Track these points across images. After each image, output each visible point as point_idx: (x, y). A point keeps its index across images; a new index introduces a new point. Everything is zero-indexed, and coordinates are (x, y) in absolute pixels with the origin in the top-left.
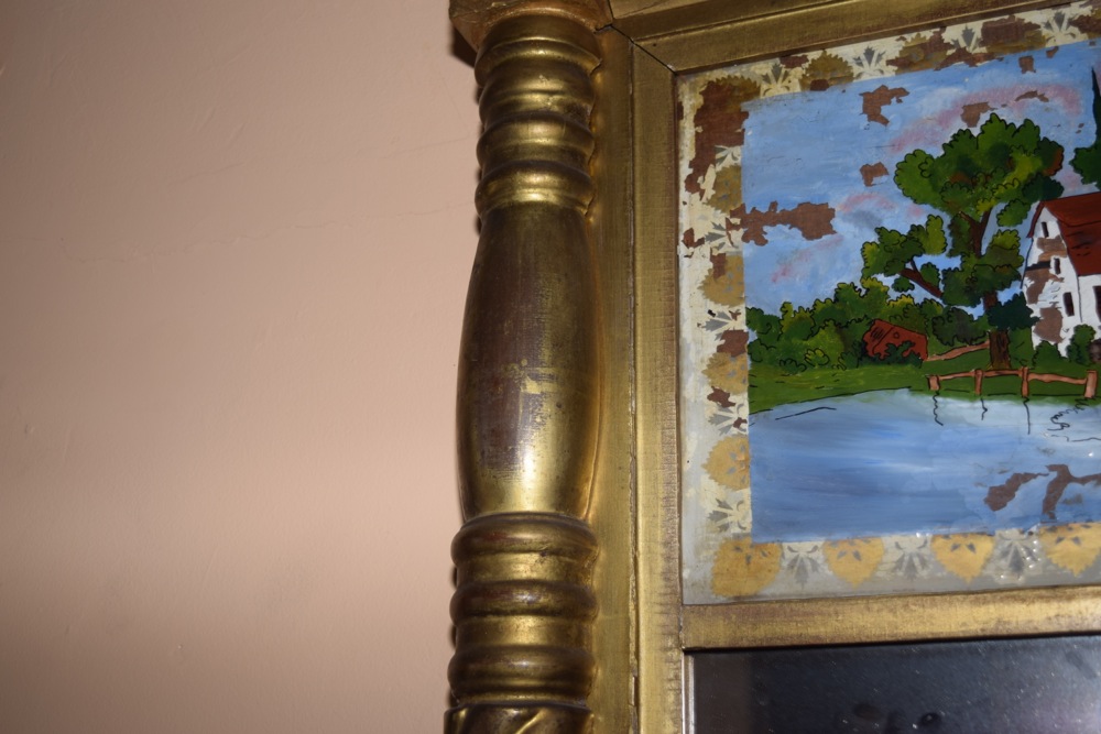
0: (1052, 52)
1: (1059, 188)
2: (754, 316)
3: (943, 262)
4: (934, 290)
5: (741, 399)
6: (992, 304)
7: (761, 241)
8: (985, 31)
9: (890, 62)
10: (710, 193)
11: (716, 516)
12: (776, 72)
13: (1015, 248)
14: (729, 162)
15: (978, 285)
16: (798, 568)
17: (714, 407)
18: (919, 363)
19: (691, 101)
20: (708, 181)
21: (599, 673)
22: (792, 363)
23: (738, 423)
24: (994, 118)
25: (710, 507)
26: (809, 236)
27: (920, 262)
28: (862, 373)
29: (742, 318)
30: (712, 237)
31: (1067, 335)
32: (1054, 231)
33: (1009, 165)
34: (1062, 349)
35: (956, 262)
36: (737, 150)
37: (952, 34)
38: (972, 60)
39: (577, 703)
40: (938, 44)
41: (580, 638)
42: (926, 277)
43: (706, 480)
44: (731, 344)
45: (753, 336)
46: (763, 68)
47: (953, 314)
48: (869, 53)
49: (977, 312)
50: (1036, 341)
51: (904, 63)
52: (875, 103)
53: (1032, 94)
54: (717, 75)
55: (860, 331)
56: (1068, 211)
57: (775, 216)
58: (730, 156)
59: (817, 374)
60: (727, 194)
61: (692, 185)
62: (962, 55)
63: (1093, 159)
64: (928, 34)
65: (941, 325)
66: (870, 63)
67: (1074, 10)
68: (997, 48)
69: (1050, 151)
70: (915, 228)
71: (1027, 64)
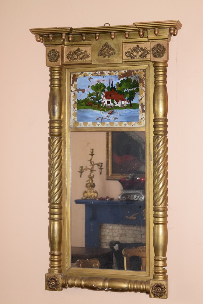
0: (106, 76)
1: (105, 90)
2: (77, 100)
3: (95, 97)
4: (94, 99)
5: (76, 108)
6: (98, 101)
7: (78, 92)
8: (100, 73)
9: (91, 75)
10: (74, 86)
11: (74, 119)
12: (81, 74)
13: (101, 96)
14: (75, 83)
15: (97, 99)
16: (81, 125)
17: (73, 109)
18: (92, 106)
19: (72, 76)
20: (73, 85)
21: (63, 134)
22: (81, 105)
23: (76, 111)
24: (100, 82)
25: (73, 119)
26: (83, 92)
28: (87, 107)
30: (74, 91)
31: (104, 105)
32: (104, 95)
33: (101, 88)
35: (96, 97)
36: (76, 82)
37: (97, 72)
38: (99, 76)
39: (61, 136)
40: (96, 73)
41: (61, 131)
42: (93, 98)
43: (73, 116)
44: (75, 103)
45: (77, 102)
46: (79, 73)
48: (89, 73)
49: (97, 102)
50: (102, 105)
51: (92, 75)
52: (90, 79)
53: (104, 80)
54: (75, 73)
55: (87, 103)
56: (106, 93)
57: (80, 90)
58: (76, 83)
59: (83, 107)
60: (75, 86)
61: (72, 86)
62: (98, 75)
63: (108, 88)
64: (95, 72)
65: (94, 103)
66: (89, 74)
67: (108, 72)
68: (101, 75)
69: (105, 87)
70: (92, 93)
71: (104, 77)
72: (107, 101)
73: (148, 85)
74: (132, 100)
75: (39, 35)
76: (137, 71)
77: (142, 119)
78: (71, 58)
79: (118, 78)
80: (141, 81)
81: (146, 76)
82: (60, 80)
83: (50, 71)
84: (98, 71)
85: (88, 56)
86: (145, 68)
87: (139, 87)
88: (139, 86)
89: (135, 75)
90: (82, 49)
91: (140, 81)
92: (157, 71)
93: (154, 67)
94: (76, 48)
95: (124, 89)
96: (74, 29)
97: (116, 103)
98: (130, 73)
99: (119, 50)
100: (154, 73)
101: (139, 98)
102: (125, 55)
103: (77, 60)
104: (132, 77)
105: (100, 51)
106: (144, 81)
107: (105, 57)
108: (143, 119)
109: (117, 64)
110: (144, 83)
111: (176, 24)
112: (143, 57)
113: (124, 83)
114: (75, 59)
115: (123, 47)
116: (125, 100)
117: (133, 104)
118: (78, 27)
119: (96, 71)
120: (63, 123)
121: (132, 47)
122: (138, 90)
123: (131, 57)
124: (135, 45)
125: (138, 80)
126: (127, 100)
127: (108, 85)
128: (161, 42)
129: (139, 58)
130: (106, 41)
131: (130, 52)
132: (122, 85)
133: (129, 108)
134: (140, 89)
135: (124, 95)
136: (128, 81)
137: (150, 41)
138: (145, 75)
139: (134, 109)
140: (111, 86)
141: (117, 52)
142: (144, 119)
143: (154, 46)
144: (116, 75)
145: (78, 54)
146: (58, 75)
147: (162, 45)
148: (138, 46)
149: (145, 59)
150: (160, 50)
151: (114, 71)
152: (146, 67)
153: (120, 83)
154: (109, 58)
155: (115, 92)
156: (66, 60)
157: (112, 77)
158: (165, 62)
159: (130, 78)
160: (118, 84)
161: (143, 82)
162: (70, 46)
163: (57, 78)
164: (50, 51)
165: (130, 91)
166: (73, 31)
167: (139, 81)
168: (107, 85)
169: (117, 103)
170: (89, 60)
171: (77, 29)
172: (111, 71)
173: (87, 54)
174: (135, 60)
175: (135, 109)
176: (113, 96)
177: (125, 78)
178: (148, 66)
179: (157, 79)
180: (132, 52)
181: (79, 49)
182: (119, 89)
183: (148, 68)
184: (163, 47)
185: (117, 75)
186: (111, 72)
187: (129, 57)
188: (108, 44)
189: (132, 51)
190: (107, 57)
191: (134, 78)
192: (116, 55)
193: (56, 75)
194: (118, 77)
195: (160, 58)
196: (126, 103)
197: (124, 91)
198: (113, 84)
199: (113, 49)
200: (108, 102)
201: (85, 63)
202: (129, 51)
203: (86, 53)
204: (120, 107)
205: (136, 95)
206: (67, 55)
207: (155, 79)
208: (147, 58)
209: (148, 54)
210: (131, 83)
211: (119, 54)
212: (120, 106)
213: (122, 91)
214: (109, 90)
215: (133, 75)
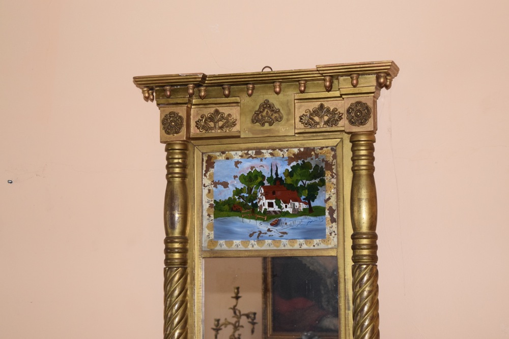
0: (265, 158)
1: (264, 184)
2: (215, 201)
3: (246, 195)
4: (244, 200)
5: (212, 216)
6: (252, 203)
7: (217, 188)
8: (255, 152)
9: (239, 156)
10: (208, 177)
11: (208, 236)
12: (220, 154)
13: (257, 194)
14: (211, 171)
15: (251, 200)
16: (221, 245)
17: (208, 217)
18: (241, 212)
19: (205, 159)
20: (208, 175)
21: (189, 261)
22: (221, 210)
23: (212, 220)
24: (255, 170)
25: (207, 234)
26: (225, 187)
27: (242, 194)
28: (232, 213)
29: (213, 201)
30: (208, 186)
31: (263, 210)
32: (263, 192)
33: (257, 179)
34: (262, 212)
35: (247, 195)
36: (213, 169)
37: (250, 152)
38: (253, 158)
39: (186, 266)
40: (247, 154)
41: (186, 256)
42: (243, 197)
43: (206, 229)
44: (211, 206)
45: (215, 205)
46: (218, 154)
47: (246, 204)
48: (236, 153)
49: (250, 204)
51: (241, 156)
52: (237, 163)
53: (262, 166)
54: (210, 154)
55: (232, 206)
56: (265, 188)
57: (219, 183)
58: (212, 170)
59: (225, 213)
60: (211, 177)
61: (205, 175)
62: (251, 156)
63: (270, 179)
64: (246, 152)
65: (244, 206)
66: (236, 156)
67: (270, 151)
68: (257, 156)
69: (263, 177)
70: (242, 188)
71: (261, 160)
72: (268, 203)
73: (340, 174)
74: (313, 201)
75: (147, 87)
76: (322, 148)
77: (331, 234)
78: (203, 127)
79: (286, 162)
80: (329, 166)
81: (338, 158)
82: (184, 166)
83: (167, 150)
84: (251, 149)
85: (234, 124)
86: (335, 145)
87: (325, 178)
88: (324, 176)
89: (317, 155)
90: (223, 111)
91: (326, 168)
92: (356, 149)
93: (350, 142)
94: (212, 110)
95: (297, 181)
96: (209, 77)
97: (284, 206)
98: (308, 152)
99: (289, 113)
100: (351, 153)
101: (325, 197)
102: (300, 121)
103: (213, 131)
104: (312, 159)
105: (256, 115)
106: (333, 167)
107: (263, 125)
108: (333, 234)
109: (285, 138)
110: (334, 171)
111: (389, 67)
112: (332, 124)
113: (299, 171)
114: (211, 129)
115: (296, 107)
116: (300, 201)
117: (314, 207)
118: (217, 73)
119: (248, 149)
120: (189, 241)
121: (312, 108)
122: (323, 183)
123: (310, 125)
124: (317, 104)
125: (323, 165)
126: (303, 201)
127: (270, 174)
128: (363, 99)
129: (325, 126)
130: (267, 97)
131: (308, 115)
132: (294, 174)
133: (307, 215)
134: (326, 181)
135: (298, 192)
136: (306, 166)
137: (343, 96)
138: (335, 157)
139: (316, 216)
140: (274, 177)
141: (285, 117)
142: (335, 235)
143: (351, 105)
144: (283, 157)
145: (216, 121)
146: (180, 156)
147: (364, 104)
148: (322, 106)
149: (334, 128)
150: (362, 113)
151: (280, 149)
152: (336, 141)
153: (290, 170)
154: (272, 127)
155: (283, 186)
156: (194, 131)
157: (276, 159)
158: (372, 133)
159: (309, 162)
160: (287, 173)
161: (332, 169)
162: (201, 106)
163: (178, 163)
164: (167, 115)
165: (308, 185)
166: (207, 80)
167: (324, 167)
168: (267, 174)
169: (286, 207)
170: (236, 130)
171: (214, 76)
172: (274, 149)
173: (231, 120)
174: (317, 130)
175: (319, 216)
176: (278, 193)
177: (300, 162)
178: (340, 140)
179: (356, 164)
180: (312, 117)
181: (217, 112)
182: (289, 181)
183: (341, 144)
184: (367, 108)
185: (285, 156)
186: (275, 151)
187: (306, 124)
188: (268, 101)
189: (311, 114)
190: (267, 124)
191: (316, 161)
192: (283, 122)
193: (177, 156)
194: (287, 160)
195: (361, 126)
196: (302, 206)
197: (299, 185)
198: (279, 172)
199: (278, 111)
200: (270, 205)
201: (228, 135)
202: (305, 114)
203: (230, 118)
204: (291, 213)
205: (319, 191)
206: (196, 122)
207: (353, 164)
208: (338, 126)
209: (340, 119)
210: (311, 171)
211: (288, 120)
212: (290, 210)
213: (295, 185)
214: (272, 183)
215: (314, 157)
